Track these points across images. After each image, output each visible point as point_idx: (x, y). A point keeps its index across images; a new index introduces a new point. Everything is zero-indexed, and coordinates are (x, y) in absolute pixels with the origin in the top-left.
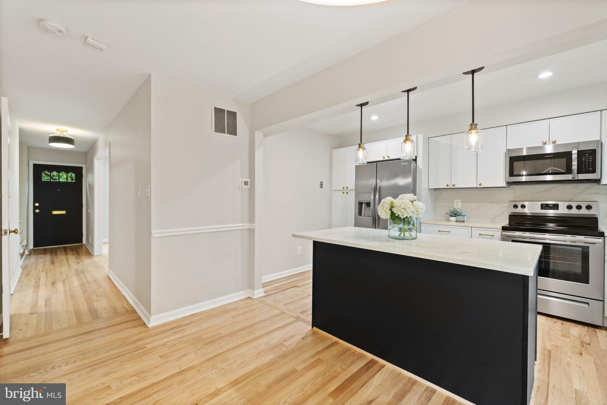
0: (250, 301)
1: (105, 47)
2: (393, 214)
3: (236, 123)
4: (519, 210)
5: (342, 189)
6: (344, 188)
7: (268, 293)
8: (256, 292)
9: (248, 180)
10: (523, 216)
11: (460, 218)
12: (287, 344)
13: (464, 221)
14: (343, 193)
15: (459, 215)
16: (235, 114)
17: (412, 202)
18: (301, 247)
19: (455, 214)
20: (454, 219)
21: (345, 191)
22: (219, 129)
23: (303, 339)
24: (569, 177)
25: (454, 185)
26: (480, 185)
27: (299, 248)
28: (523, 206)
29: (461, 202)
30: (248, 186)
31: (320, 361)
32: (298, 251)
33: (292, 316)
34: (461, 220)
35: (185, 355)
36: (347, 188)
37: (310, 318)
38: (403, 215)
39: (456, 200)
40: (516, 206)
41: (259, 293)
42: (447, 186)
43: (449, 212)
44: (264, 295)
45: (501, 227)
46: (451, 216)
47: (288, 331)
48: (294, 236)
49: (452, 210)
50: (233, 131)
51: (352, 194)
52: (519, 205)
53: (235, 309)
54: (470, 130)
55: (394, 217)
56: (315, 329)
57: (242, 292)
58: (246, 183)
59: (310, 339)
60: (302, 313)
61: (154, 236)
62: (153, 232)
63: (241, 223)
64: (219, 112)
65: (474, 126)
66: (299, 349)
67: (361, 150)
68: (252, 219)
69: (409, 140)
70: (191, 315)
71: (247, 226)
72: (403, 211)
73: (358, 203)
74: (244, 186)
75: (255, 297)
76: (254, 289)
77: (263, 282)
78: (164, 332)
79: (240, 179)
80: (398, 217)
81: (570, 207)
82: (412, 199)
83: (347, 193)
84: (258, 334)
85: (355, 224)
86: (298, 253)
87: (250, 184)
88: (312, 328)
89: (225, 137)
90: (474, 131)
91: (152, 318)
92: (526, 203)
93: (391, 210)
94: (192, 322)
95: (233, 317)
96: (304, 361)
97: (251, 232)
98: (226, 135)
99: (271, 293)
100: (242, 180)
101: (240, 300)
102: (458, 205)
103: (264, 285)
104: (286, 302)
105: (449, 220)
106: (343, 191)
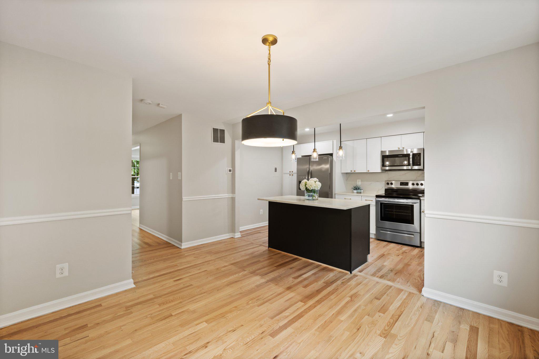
0: (233, 239)
1: (166, 107)
2: (306, 188)
3: (225, 136)
4: (390, 186)
5: (289, 172)
6: (290, 172)
7: (243, 236)
8: (236, 234)
9: (231, 169)
10: (392, 190)
11: (359, 191)
12: (256, 253)
13: (361, 193)
14: (290, 175)
15: (358, 189)
16: (223, 131)
17: (315, 182)
18: (262, 210)
19: (356, 188)
20: (355, 191)
21: (291, 174)
22: (215, 140)
23: (263, 252)
24: (410, 167)
25: (355, 171)
26: (368, 171)
27: (261, 210)
28: (392, 184)
29: (361, 181)
30: (231, 172)
31: (271, 258)
32: (261, 213)
33: (258, 244)
34: (359, 192)
35: (206, 257)
36: (292, 172)
37: (267, 245)
38: (311, 189)
39: (358, 180)
40: (388, 184)
41: (238, 235)
42: (351, 171)
43: (353, 187)
44: (240, 236)
45: (375, 195)
46: (354, 190)
47: (255, 249)
48: (258, 199)
49: (355, 186)
50: (223, 141)
51: (295, 176)
52: (390, 183)
53: (226, 242)
54: (339, 149)
55: (307, 190)
56: (270, 248)
57: (228, 234)
58: (230, 171)
59: (267, 252)
60: (263, 243)
61: (183, 200)
62: (183, 198)
63: (227, 194)
64: (215, 131)
65: (341, 148)
66: (261, 255)
67: (293, 155)
68: (233, 191)
69: (315, 151)
70: (201, 244)
71: (230, 195)
72: (310, 186)
73: (298, 182)
74: (229, 172)
75: (236, 237)
76: (235, 233)
77: (240, 230)
78: (190, 250)
79: (227, 168)
80: (309, 190)
81: (413, 184)
82: (315, 181)
83: (292, 175)
84: (240, 250)
85: (297, 195)
86: (261, 214)
87: (232, 171)
88: (269, 248)
89: (219, 144)
90: (341, 150)
91: (183, 244)
92: (393, 182)
93: (305, 186)
94: (204, 247)
95: (225, 245)
96: (264, 258)
97: (233, 199)
98: (219, 143)
99: (244, 235)
100: (228, 169)
101: (227, 239)
102: (359, 183)
103: (241, 232)
104: (254, 239)
105: (353, 192)
106: (290, 174)
